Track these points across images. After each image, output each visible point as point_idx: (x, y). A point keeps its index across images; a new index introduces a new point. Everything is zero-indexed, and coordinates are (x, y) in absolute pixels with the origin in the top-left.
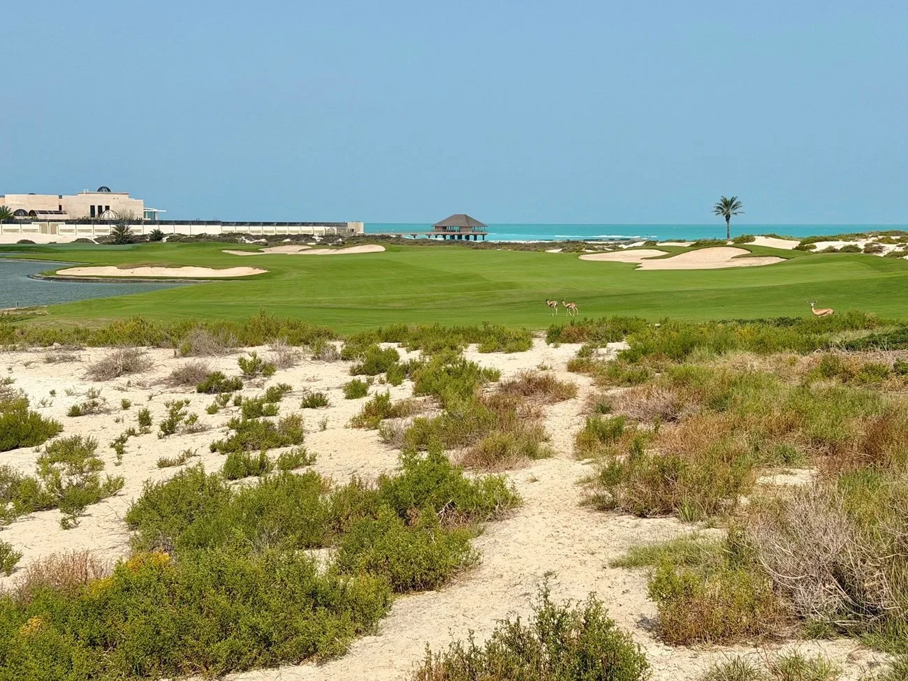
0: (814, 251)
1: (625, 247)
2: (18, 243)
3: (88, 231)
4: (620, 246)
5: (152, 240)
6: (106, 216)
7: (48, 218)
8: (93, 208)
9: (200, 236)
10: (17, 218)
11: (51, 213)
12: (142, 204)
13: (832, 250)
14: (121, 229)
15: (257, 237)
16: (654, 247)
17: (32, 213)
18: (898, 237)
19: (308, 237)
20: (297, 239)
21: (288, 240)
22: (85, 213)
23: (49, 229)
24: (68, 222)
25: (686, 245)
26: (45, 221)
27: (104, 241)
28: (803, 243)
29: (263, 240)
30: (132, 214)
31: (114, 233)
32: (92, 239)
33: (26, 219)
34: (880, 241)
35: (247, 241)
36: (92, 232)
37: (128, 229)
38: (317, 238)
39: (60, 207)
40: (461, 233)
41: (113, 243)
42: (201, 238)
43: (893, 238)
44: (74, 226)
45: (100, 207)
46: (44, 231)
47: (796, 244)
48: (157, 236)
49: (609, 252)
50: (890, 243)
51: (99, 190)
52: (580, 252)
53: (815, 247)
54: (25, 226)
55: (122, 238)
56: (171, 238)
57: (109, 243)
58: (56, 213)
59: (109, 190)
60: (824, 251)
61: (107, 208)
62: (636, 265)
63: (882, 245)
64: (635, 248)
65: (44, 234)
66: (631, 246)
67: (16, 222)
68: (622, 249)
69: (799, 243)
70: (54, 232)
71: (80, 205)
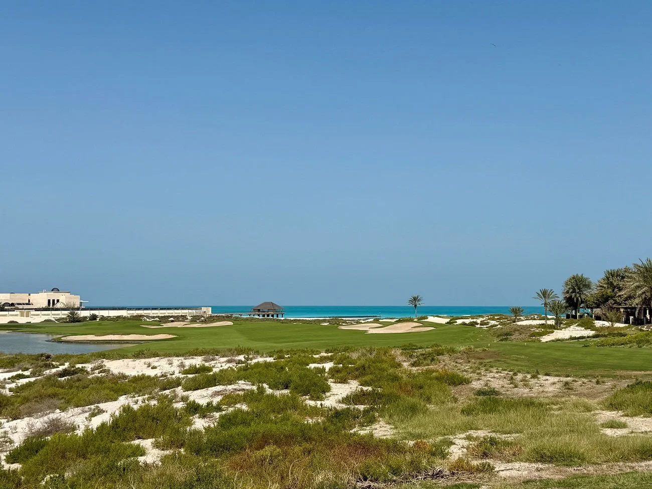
0: (456, 324)
1: (363, 322)
2: (8, 323)
3: (48, 315)
4: (360, 321)
5: (90, 320)
6: (58, 305)
7: (25, 308)
8: (49, 301)
9: (119, 317)
10: (6, 307)
11: (24, 304)
12: (79, 298)
13: (464, 324)
14: (72, 314)
15: (153, 317)
16: (378, 322)
17: (13, 305)
18: (498, 317)
19: (184, 318)
20: (177, 318)
21: (172, 319)
22: (44, 304)
23: (25, 314)
24: (36, 310)
25: (393, 321)
26: (23, 309)
27: (61, 321)
28: (451, 320)
29: (157, 319)
30: (74, 305)
31: (68, 316)
32: (53, 319)
33: (12, 308)
34: (489, 319)
35: (148, 320)
36: (51, 316)
37: (76, 314)
38: (189, 317)
39: (29, 300)
40: (269, 313)
41: (67, 322)
42: (120, 318)
43: (496, 317)
44: (40, 312)
45: (54, 301)
46: (22, 315)
47: (448, 320)
48: (94, 317)
49: (354, 324)
50: (493, 320)
51: (52, 290)
52: (339, 324)
53: (456, 322)
54: (11, 313)
55: (74, 319)
56: (101, 318)
57: (65, 322)
58: (27, 304)
59: (58, 291)
60: (460, 324)
61: (58, 301)
62: (366, 331)
63: (489, 321)
64: (368, 322)
65: (22, 317)
66: (366, 321)
67: (6, 310)
68: (361, 323)
69: (449, 320)
70: (27, 316)
71: (40, 299)
